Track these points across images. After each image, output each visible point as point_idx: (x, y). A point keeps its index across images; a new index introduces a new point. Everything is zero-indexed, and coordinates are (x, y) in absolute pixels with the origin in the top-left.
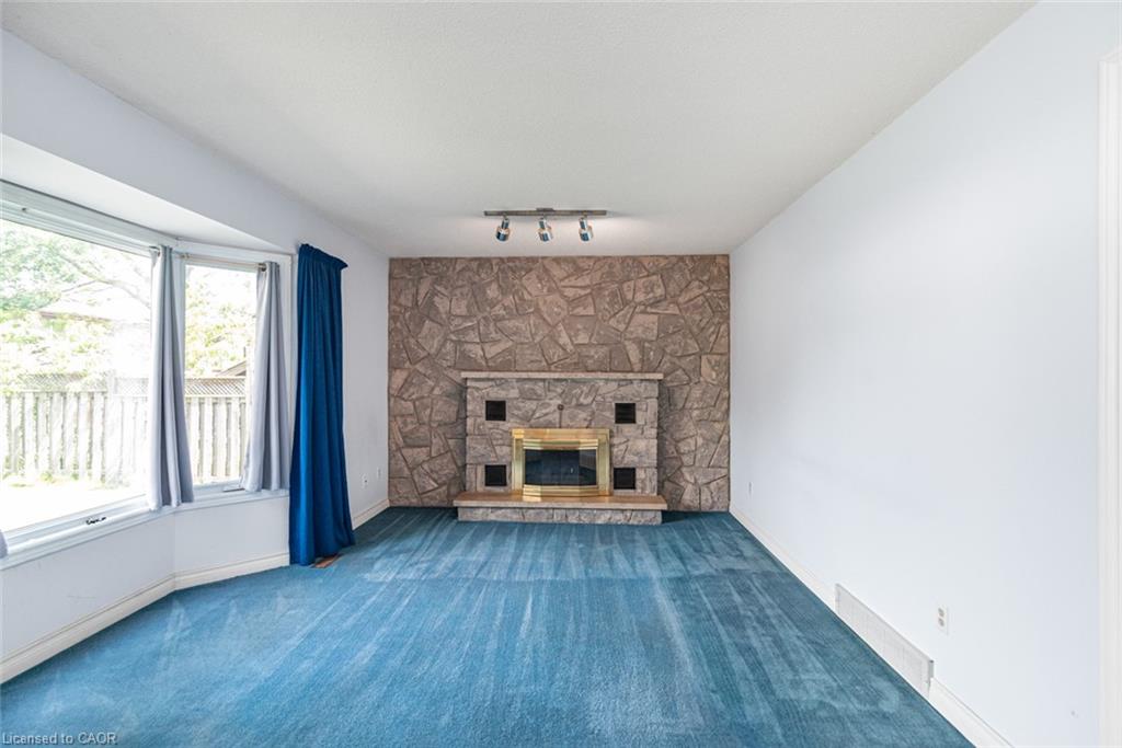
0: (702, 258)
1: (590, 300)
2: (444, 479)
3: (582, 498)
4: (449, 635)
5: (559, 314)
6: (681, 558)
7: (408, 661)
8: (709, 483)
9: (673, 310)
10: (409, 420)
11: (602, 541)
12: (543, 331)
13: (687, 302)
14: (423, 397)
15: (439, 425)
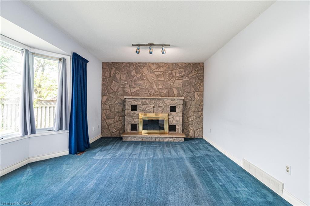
0: (196, 64)
1: (163, 75)
2: (118, 129)
3: (160, 134)
4: (120, 176)
5: (153, 80)
6: (192, 151)
7: (106, 186)
8: (197, 130)
9: (187, 79)
10: (108, 111)
11: (167, 147)
12: (149, 84)
13: (191, 77)
14: (112, 104)
15: (117, 112)
